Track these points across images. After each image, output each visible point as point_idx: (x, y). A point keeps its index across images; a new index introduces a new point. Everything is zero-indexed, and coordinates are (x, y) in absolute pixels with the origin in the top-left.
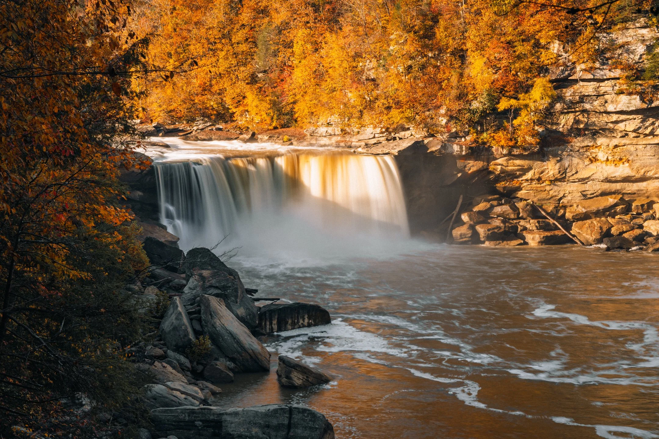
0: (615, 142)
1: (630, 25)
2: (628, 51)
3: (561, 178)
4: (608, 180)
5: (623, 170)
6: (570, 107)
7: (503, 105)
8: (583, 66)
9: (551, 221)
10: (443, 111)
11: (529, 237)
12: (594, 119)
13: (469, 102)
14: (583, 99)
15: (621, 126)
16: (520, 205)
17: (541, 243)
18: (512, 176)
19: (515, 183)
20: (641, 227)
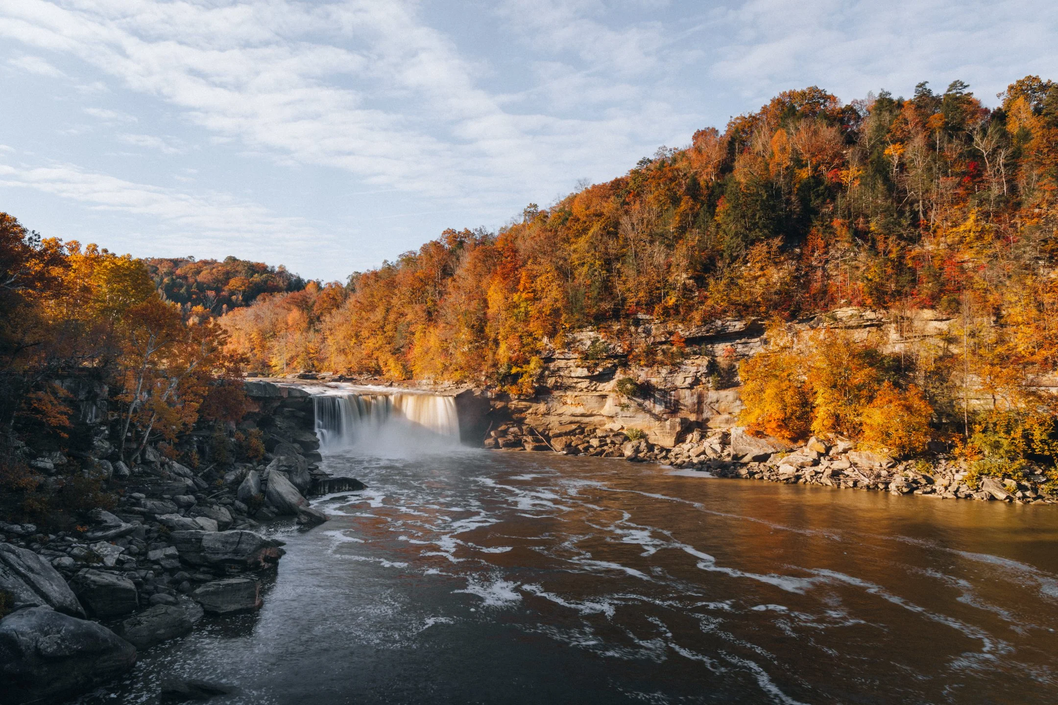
0: (576, 394)
1: (584, 329)
2: (582, 344)
3: (547, 413)
4: (573, 415)
5: (580, 410)
6: (553, 373)
7: (514, 370)
8: (559, 351)
9: (541, 437)
10: (483, 373)
11: (526, 446)
12: (565, 380)
13: (498, 368)
14: (559, 369)
15: (579, 385)
16: (524, 427)
17: (533, 449)
18: (521, 411)
19: (523, 415)
20: (588, 442)
